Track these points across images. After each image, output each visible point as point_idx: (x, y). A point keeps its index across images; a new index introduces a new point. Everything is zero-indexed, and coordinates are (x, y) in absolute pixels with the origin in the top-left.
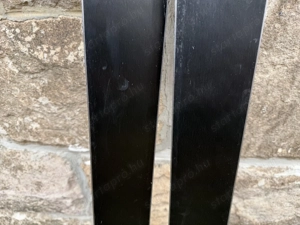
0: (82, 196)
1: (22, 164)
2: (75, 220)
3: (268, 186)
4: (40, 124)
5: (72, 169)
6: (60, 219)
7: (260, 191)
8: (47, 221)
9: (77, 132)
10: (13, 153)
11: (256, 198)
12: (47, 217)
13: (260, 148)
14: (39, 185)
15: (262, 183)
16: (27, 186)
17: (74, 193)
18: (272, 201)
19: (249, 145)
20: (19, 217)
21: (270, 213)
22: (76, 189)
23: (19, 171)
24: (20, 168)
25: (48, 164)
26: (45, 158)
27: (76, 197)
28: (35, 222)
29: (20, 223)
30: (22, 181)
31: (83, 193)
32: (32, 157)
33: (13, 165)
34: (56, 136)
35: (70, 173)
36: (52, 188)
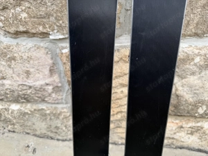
0: (60, 85)
1: (15, 55)
2: (56, 108)
3: (202, 63)
4: (28, 13)
5: (52, 58)
6: (44, 107)
7: (195, 69)
8: (35, 110)
9: (56, 18)
10: (8, 47)
11: (192, 77)
12: (35, 107)
13: (197, 24)
14: (28, 73)
15: (197, 60)
16: (19, 75)
17: (54, 81)
18: (203, 79)
19: (188, 22)
20: (15, 107)
21: (201, 90)
22: (56, 78)
23: (13, 61)
24: (14, 59)
25: (34, 54)
26: (32, 49)
27: (55, 84)
28: (26, 111)
29: (15, 112)
30: (15, 70)
31: (60, 82)
32: (22, 49)
33: (8, 56)
34: (39, 24)
35: (51, 62)
36: (37, 75)
